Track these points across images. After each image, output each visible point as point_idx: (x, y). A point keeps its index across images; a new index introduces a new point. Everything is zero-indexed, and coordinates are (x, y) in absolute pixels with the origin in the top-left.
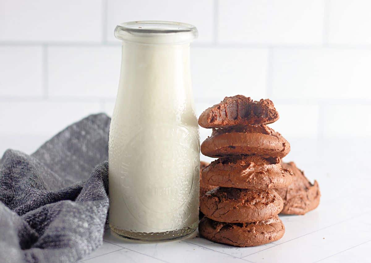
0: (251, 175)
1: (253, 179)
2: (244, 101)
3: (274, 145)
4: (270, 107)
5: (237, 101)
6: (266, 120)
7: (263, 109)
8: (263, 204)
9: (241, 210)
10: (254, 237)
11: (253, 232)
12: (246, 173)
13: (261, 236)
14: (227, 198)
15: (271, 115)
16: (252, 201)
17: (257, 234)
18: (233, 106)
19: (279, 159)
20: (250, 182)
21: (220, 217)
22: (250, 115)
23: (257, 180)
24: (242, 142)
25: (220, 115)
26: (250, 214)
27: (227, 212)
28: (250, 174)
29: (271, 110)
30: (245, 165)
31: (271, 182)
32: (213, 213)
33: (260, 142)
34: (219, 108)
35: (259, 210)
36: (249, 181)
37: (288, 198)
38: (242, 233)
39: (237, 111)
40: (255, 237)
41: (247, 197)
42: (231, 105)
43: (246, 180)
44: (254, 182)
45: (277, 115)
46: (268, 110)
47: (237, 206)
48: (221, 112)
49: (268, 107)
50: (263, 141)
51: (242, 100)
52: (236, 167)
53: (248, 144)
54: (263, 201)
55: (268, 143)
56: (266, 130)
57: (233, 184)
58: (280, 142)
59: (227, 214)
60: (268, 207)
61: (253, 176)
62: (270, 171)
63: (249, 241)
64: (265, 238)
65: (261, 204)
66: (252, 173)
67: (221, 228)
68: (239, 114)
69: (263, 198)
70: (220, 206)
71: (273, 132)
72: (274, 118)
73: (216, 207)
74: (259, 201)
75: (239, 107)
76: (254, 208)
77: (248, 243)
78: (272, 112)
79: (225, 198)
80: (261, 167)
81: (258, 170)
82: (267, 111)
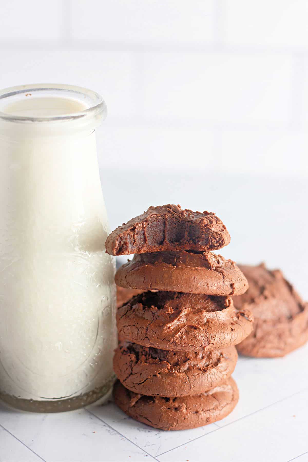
0: (179, 331)
1: (181, 338)
2: (175, 216)
3: (215, 288)
4: (213, 229)
5: (164, 216)
6: (206, 248)
7: (203, 232)
8: (200, 369)
9: (164, 380)
10: (183, 419)
11: (182, 411)
12: (172, 328)
13: (194, 417)
14: (149, 356)
15: (213, 241)
16: (184, 365)
17: (189, 414)
18: (158, 224)
19: (229, 301)
20: (177, 343)
21: (134, 386)
22: (184, 239)
23: (186, 340)
24: (166, 283)
25: (135, 241)
26: (178, 386)
27: (143, 381)
28: (178, 329)
29: (214, 234)
30: (173, 313)
31: (209, 342)
32: (126, 379)
33: (192, 286)
34: (133, 230)
35: (192, 380)
36: (174, 342)
37: (259, 334)
38: (166, 412)
39: (164, 231)
40: (185, 419)
41: (178, 356)
42: (155, 222)
43: (171, 340)
44: (183, 343)
45: (223, 241)
46: (209, 234)
47: (159, 374)
48: (136, 236)
49: (210, 229)
50: (197, 283)
51: (173, 215)
52: (160, 315)
53: (173, 288)
54: (201, 364)
55: (205, 286)
56: (207, 260)
57: (152, 344)
58: (225, 283)
59: (143, 384)
60: (206, 375)
61: (182, 333)
62: (211, 323)
63: (175, 424)
64: (200, 419)
65: (196, 370)
66: (182, 328)
67: (138, 399)
68: (167, 236)
69: (203, 358)
70: (136, 369)
71: (221, 261)
72: (218, 246)
73: (131, 370)
74: (194, 365)
75: (168, 226)
76: (184, 378)
77: (174, 427)
78: (216, 236)
79: (146, 356)
80: (197, 317)
81: (192, 321)
82: (207, 235)
